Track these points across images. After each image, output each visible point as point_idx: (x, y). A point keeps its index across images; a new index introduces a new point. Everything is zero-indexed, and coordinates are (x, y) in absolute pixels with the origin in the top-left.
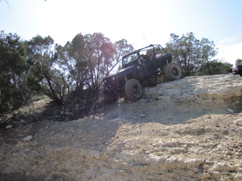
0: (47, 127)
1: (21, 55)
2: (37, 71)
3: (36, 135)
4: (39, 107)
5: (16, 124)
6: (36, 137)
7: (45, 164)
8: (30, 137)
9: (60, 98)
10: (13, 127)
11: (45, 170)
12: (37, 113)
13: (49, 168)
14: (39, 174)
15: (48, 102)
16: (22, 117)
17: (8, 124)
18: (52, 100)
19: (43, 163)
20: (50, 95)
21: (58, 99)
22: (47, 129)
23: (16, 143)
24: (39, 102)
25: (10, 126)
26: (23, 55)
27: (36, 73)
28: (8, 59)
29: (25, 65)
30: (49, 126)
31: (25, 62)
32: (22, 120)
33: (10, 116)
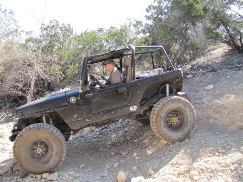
0: (229, 77)
1: (196, 4)
2: (213, 18)
3: (218, 84)
4: (216, 56)
5: (196, 74)
6: (217, 86)
7: (229, 114)
8: (211, 86)
9: (240, 45)
10: (193, 77)
11: (228, 119)
12: (215, 63)
13: (234, 118)
14: (222, 122)
15: (226, 51)
16: (200, 67)
17: (188, 74)
18: (230, 48)
19: (226, 113)
20: (228, 43)
21: (238, 46)
22: (229, 79)
23: (198, 91)
24: (215, 51)
25: (191, 76)
26: (197, 3)
27: (212, 20)
28: (184, 10)
29: (200, 14)
30: (231, 75)
31: (200, 10)
32: (201, 70)
33: (188, 67)
